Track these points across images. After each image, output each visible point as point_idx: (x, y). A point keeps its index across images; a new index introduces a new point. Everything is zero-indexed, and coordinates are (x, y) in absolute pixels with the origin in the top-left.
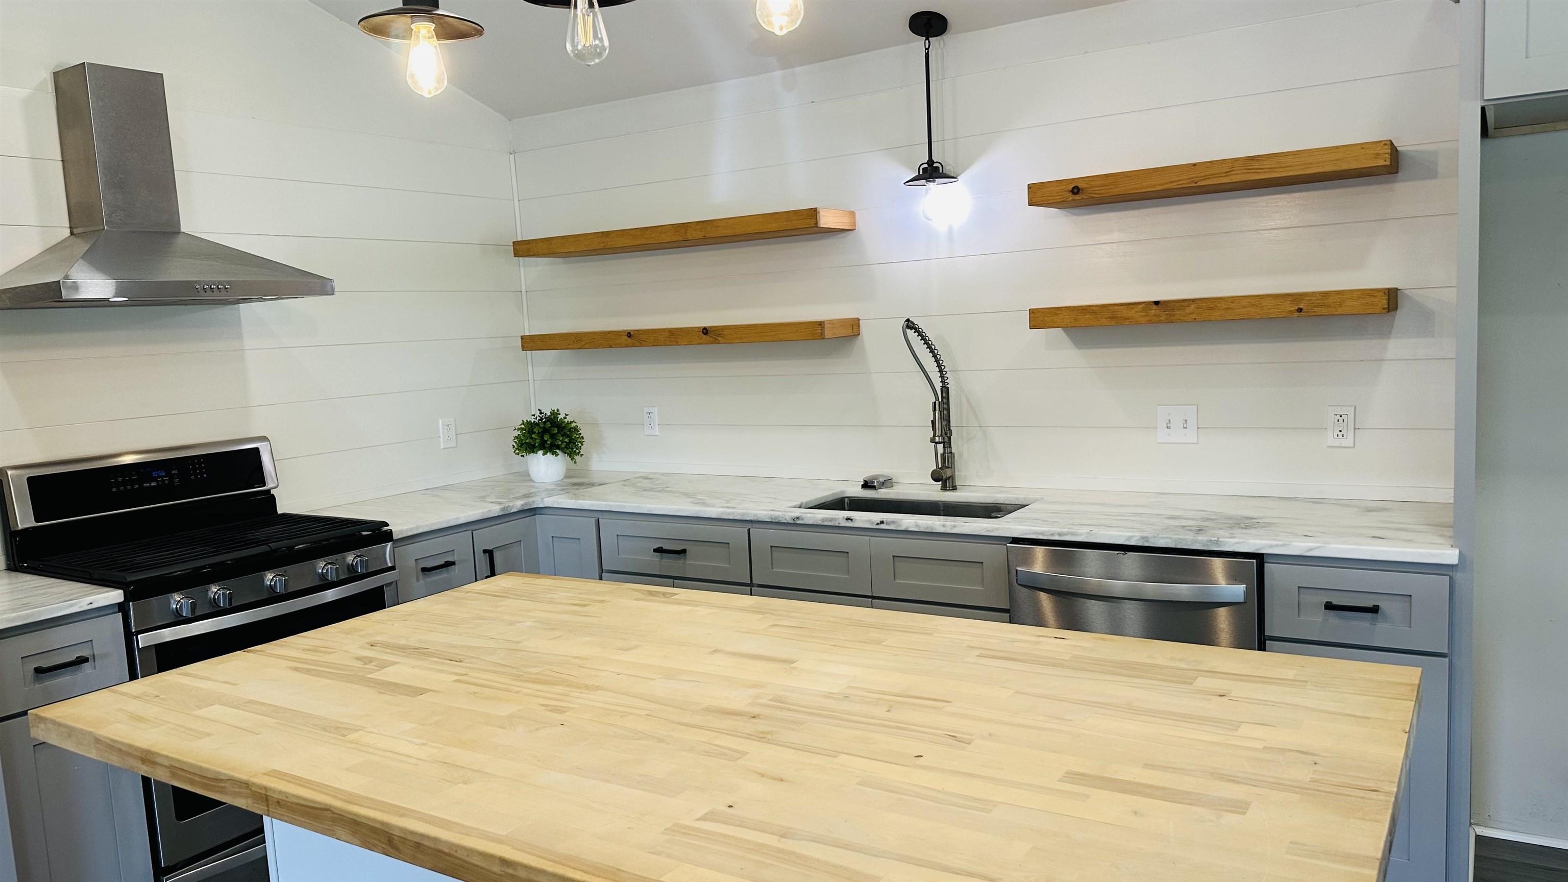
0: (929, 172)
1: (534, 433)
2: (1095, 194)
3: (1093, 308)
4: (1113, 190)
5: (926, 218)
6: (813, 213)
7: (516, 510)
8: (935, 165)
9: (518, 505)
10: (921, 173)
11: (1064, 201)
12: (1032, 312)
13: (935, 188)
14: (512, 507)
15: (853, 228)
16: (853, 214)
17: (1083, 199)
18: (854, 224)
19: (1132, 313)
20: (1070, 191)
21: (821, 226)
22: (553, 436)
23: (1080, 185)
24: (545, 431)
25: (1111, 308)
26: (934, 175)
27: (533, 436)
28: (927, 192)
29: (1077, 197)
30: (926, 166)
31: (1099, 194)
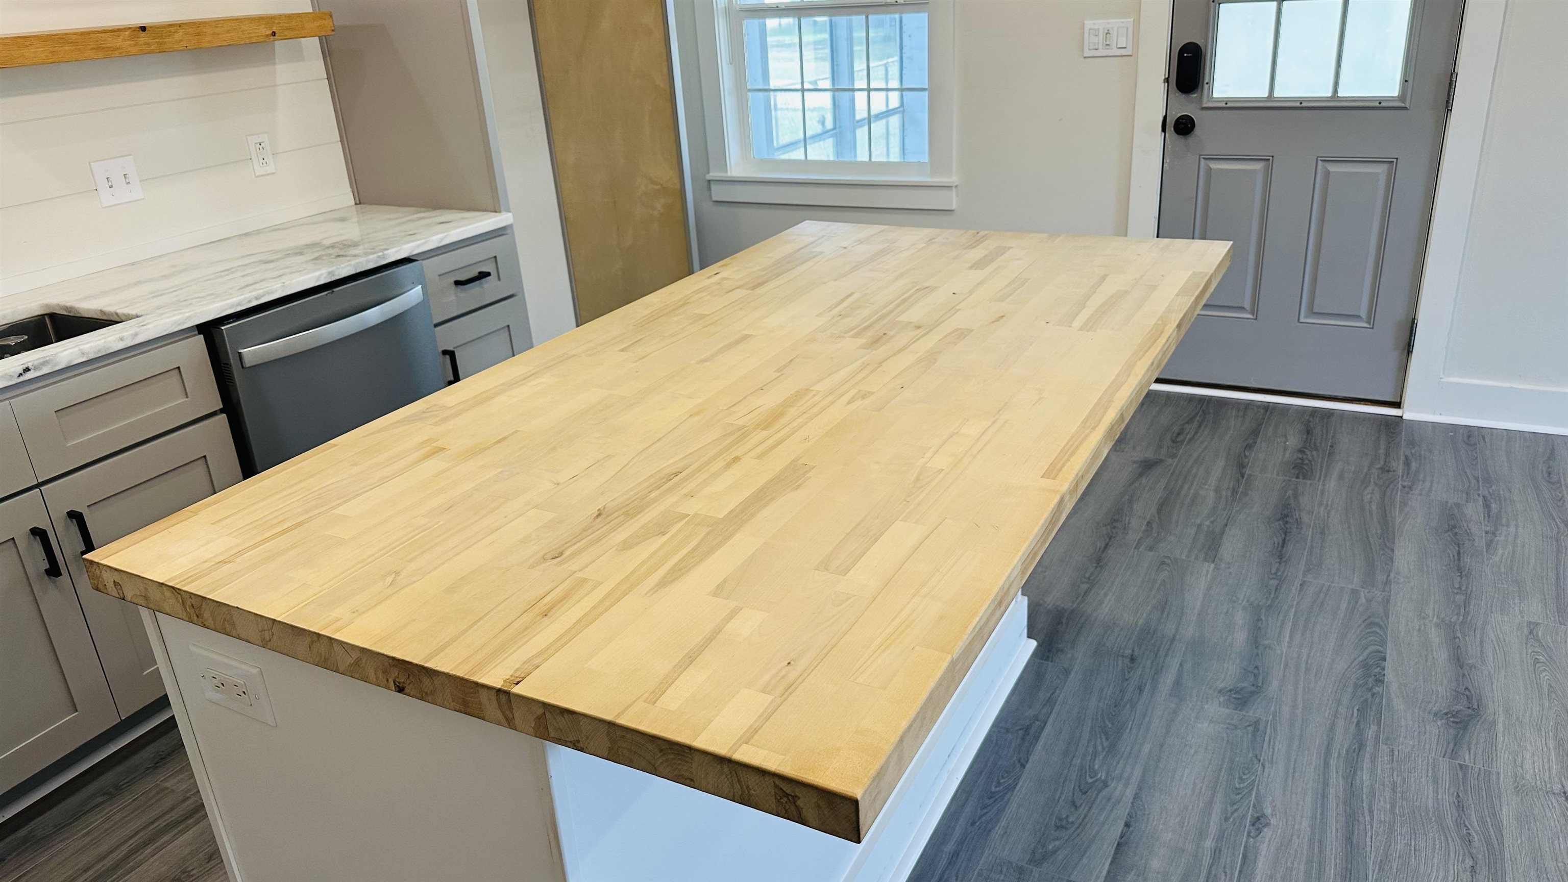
19: (119, 42)
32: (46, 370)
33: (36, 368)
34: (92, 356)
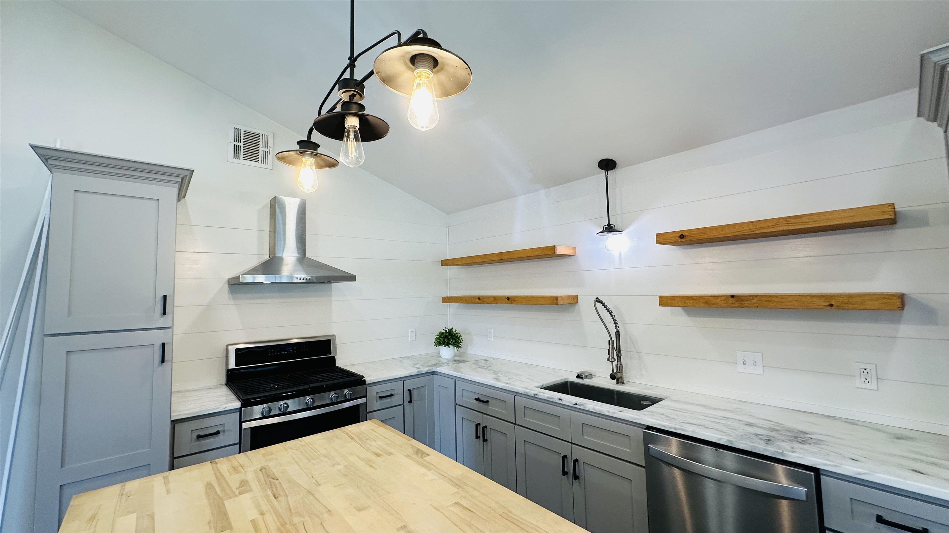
0: (608, 229)
1: (441, 337)
2: (693, 238)
3: (694, 297)
4: (703, 236)
5: (607, 250)
6: (553, 248)
7: (424, 372)
8: (611, 226)
9: (425, 370)
10: (604, 229)
11: (675, 242)
12: (660, 297)
13: (611, 236)
14: (423, 371)
15: (575, 254)
16: (574, 248)
17: (686, 241)
18: (575, 252)
19: (718, 301)
20: (679, 237)
21: (557, 253)
22: (449, 339)
23: (684, 234)
24: (446, 337)
25: (705, 298)
26: (611, 230)
27: (441, 339)
28: (607, 238)
29: (683, 240)
30: (607, 226)
31: (696, 238)
32: (581, 407)
33: (579, 405)
34: (597, 412)
